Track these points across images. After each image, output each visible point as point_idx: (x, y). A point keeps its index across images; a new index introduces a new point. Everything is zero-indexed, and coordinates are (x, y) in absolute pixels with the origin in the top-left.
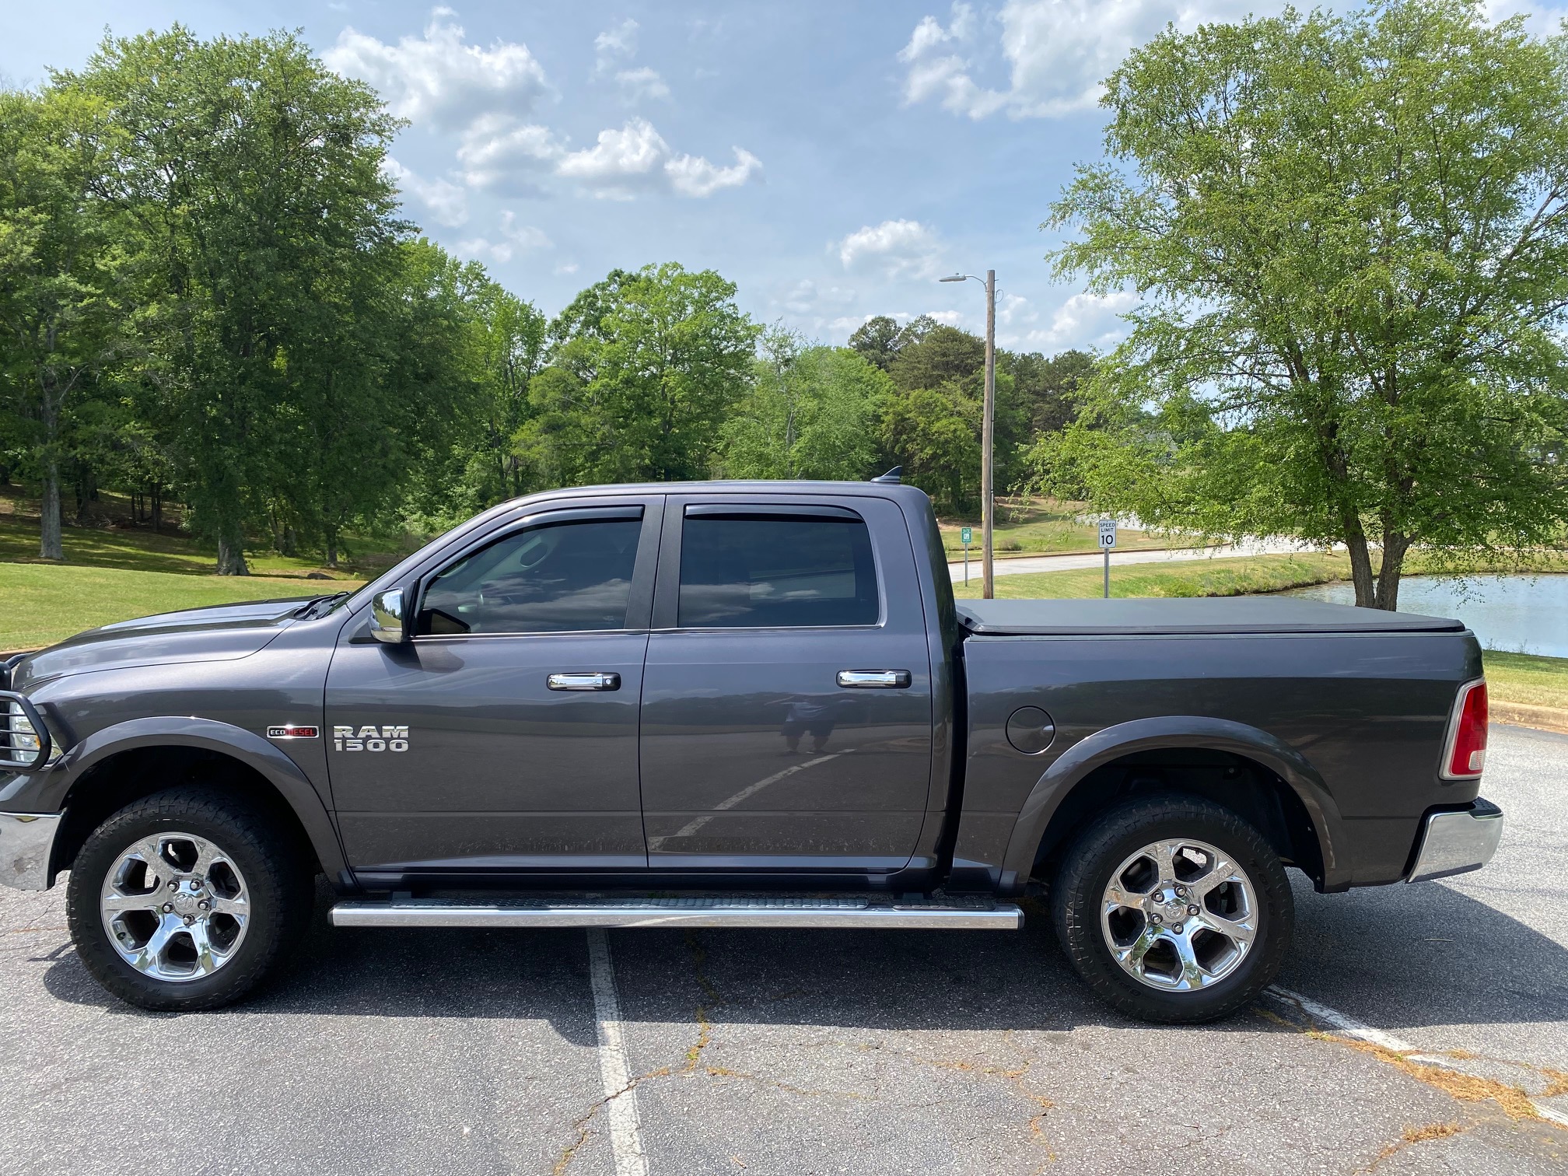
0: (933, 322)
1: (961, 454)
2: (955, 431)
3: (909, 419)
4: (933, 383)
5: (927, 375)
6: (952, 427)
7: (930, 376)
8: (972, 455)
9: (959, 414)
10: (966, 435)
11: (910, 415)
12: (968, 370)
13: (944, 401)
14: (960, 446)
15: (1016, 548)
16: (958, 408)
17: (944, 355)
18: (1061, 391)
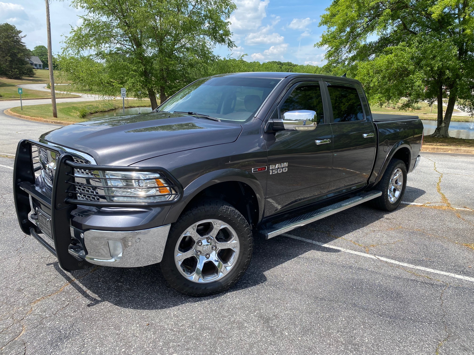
15: (1, 96)
18: (4, 38)
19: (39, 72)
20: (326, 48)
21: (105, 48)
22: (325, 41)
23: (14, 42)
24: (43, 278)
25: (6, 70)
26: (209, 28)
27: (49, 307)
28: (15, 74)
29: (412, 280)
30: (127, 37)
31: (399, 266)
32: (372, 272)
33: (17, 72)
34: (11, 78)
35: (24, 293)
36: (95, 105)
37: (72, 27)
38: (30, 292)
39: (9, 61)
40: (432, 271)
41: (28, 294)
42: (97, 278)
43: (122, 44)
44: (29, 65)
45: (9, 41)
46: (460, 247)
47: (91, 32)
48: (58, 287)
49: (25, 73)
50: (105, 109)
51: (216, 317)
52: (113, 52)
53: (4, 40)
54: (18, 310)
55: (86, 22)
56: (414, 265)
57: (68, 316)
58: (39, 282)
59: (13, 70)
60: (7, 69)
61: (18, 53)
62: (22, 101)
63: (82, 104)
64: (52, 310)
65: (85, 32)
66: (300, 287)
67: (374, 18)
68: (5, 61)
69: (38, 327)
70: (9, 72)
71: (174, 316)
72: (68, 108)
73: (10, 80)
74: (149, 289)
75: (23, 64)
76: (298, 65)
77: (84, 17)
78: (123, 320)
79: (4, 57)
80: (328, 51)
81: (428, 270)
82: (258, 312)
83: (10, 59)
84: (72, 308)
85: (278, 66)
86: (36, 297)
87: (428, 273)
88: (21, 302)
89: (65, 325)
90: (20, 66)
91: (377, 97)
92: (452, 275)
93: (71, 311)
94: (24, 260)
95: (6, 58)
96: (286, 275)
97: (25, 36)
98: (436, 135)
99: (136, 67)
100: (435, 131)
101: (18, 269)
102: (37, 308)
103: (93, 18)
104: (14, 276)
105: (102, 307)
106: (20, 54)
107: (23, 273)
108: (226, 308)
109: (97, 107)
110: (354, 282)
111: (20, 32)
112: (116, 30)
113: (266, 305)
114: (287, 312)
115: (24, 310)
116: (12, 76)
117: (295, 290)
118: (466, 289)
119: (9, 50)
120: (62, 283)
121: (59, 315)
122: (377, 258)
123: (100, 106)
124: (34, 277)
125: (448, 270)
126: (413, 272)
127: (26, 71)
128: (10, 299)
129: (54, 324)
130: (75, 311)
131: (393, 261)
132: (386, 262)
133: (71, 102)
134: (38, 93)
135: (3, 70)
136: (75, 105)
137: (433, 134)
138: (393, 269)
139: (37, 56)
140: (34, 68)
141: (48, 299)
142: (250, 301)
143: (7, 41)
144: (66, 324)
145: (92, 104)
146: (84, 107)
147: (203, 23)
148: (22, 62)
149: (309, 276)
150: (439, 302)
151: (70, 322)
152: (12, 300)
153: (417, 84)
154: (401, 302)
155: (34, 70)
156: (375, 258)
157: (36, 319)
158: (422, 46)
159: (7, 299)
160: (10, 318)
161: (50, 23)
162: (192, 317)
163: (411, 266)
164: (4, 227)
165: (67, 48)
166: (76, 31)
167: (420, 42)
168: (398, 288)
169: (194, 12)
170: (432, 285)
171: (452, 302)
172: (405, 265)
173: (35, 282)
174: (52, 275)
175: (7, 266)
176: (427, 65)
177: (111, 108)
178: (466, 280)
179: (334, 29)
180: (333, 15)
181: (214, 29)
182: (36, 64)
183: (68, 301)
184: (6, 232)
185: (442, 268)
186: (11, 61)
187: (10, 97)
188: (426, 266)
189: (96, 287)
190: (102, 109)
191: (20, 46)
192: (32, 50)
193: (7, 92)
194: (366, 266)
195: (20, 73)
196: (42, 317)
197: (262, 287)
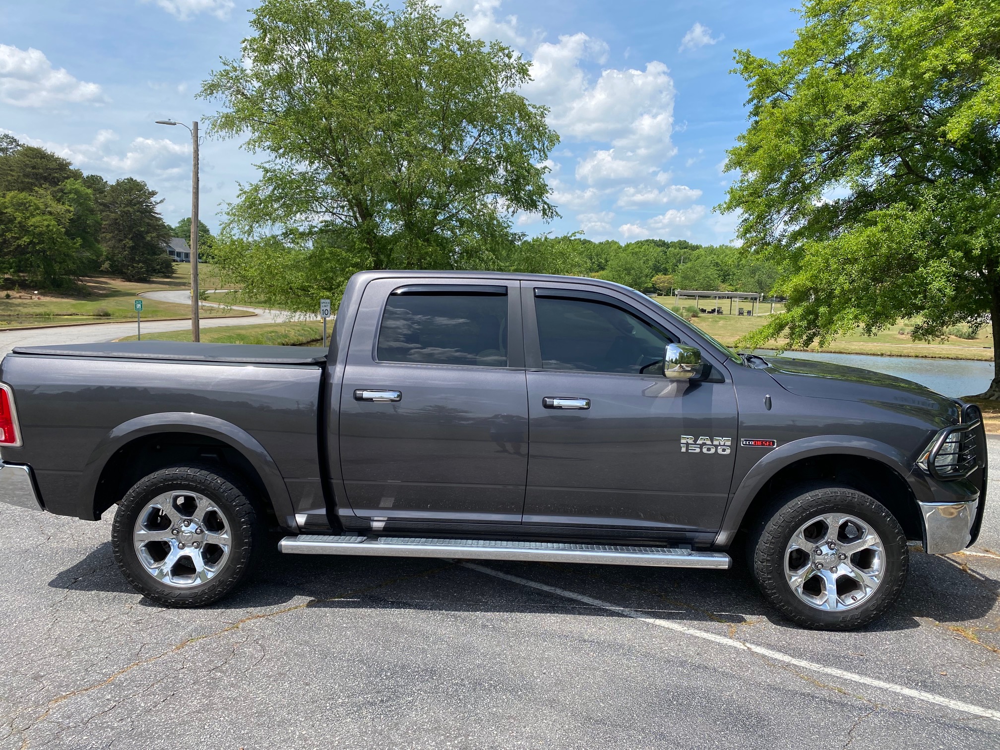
0: (15, 141)
1: (55, 244)
2: (48, 226)
3: (6, 213)
4: (27, 188)
5: (20, 181)
6: (46, 223)
7: (22, 182)
8: (63, 245)
9: (50, 213)
10: (58, 229)
11: (9, 210)
12: (55, 182)
13: (36, 202)
14: (53, 238)
15: (106, 315)
16: (48, 209)
17: (34, 168)
18: (123, 205)
19: (183, 269)
20: (738, 215)
21: (302, 221)
22: (736, 201)
23: (140, 212)
24: (85, 658)
25: (123, 265)
26: (507, 180)
27: (80, 710)
28: (138, 272)
29: (803, 694)
30: (344, 201)
31: (788, 665)
32: (723, 675)
33: (142, 268)
34: (130, 281)
35: (43, 684)
36: (282, 330)
37: (240, 185)
38: (52, 682)
39: (129, 247)
40: (856, 677)
41: (50, 685)
42: (181, 662)
43: (335, 214)
44: (164, 256)
45: (131, 210)
46: (942, 633)
47: (276, 192)
48: (105, 675)
49: (158, 269)
50: (301, 338)
51: (378, 745)
52: (316, 229)
53: (123, 209)
54: (25, 711)
55: (268, 175)
56: (822, 666)
57: (107, 727)
58: (76, 664)
59: (135, 265)
60: (125, 262)
61: (148, 232)
62: (142, 324)
63: (258, 330)
64: (84, 714)
65: (265, 192)
66: (564, 697)
67: (838, 152)
68: (122, 248)
69: (49, 744)
70: (128, 269)
71: (299, 737)
72: (229, 337)
73: (128, 283)
74: (270, 686)
75: (155, 254)
76: (701, 246)
77: (265, 165)
78: (203, 740)
79: (122, 240)
80: (743, 221)
81: (848, 675)
82: (461, 740)
83: (131, 243)
84: (119, 713)
85: (660, 249)
86: (61, 691)
87: (845, 682)
88: (33, 699)
89: (97, 743)
90: (149, 257)
91: (851, 317)
92: (897, 688)
93: (116, 719)
94: (60, 623)
95: (124, 242)
96: (545, 673)
97: (161, 201)
98: (993, 395)
99: (358, 257)
100: (991, 387)
101: (46, 639)
102: (57, 711)
103: (280, 167)
104: (33, 653)
105: (172, 715)
106: (150, 235)
107: (51, 648)
108: (403, 728)
109: (286, 336)
110: (677, 692)
111: (153, 194)
112: (324, 187)
113: (483, 727)
114: (519, 743)
115: (35, 713)
116: (133, 277)
117: (552, 703)
118: (913, 717)
119: (130, 228)
120: (115, 667)
121: (92, 725)
122: (746, 648)
123: (292, 332)
124: (69, 654)
125: (891, 679)
126: (812, 678)
127: (158, 267)
128: (15, 692)
129: (78, 741)
130: (121, 720)
131: (779, 656)
132: (764, 656)
133: (235, 326)
134: (176, 308)
135: (117, 266)
136: (243, 332)
137: (986, 393)
138: (771, 671)
139: (182, 237)
140: (174, 261)
141: (83, 695)
142: (455, 718)
143: (129, 211)
144: (100, 741)
145: (276, 329)
146: (261, 335)
147: (492, 171)
148: (154, 250)
149: (589, 677)
150: (842, 741)
151: (109, 737)
152: (19, 693)
153: (936, 285)
154: (761, 736)
155: (174, 264)
156: (743, 647)
157: (50, 730)
158: (944, 207)
159: (11, 691)
160: (7, 725)
161: (198, 178)
162: (333, 741)
163: (815, 667)
164: (43, 563)
165: (231, 223)
166: (248, 192)
167: (940, 199)
168: (765, 708)
169: (476, 149)
170: (843, 705)
171: (872, 741)
172: (803, 663)
173: (67, 664)
174: (102, 652)
175: (27, 633)
176: (957, 247)
177: (313, 337)
178: (923, 700)
179: (752, 176)
180: (753, 149)
181: (516, 182)
182: (180, 253)
183: (116, 701)
184: (43, 571)
185: (881, 673)
186: (132, 248)
187: (125, 317)
188: (848, 669)
189: (174, 678)
190: (296, 339)
191: (151, 220)
192: (173, 227)
193: (120, 308)
194: (716, 661)
195: (147, 271)
196: (61, 727)
197: (487, 694)
